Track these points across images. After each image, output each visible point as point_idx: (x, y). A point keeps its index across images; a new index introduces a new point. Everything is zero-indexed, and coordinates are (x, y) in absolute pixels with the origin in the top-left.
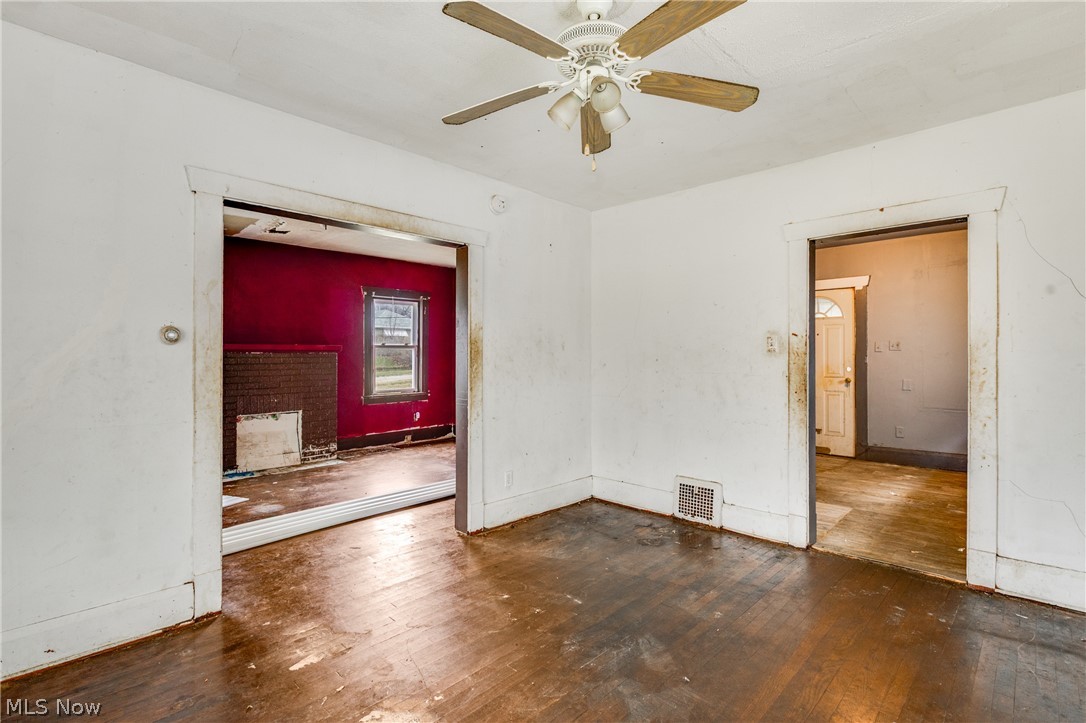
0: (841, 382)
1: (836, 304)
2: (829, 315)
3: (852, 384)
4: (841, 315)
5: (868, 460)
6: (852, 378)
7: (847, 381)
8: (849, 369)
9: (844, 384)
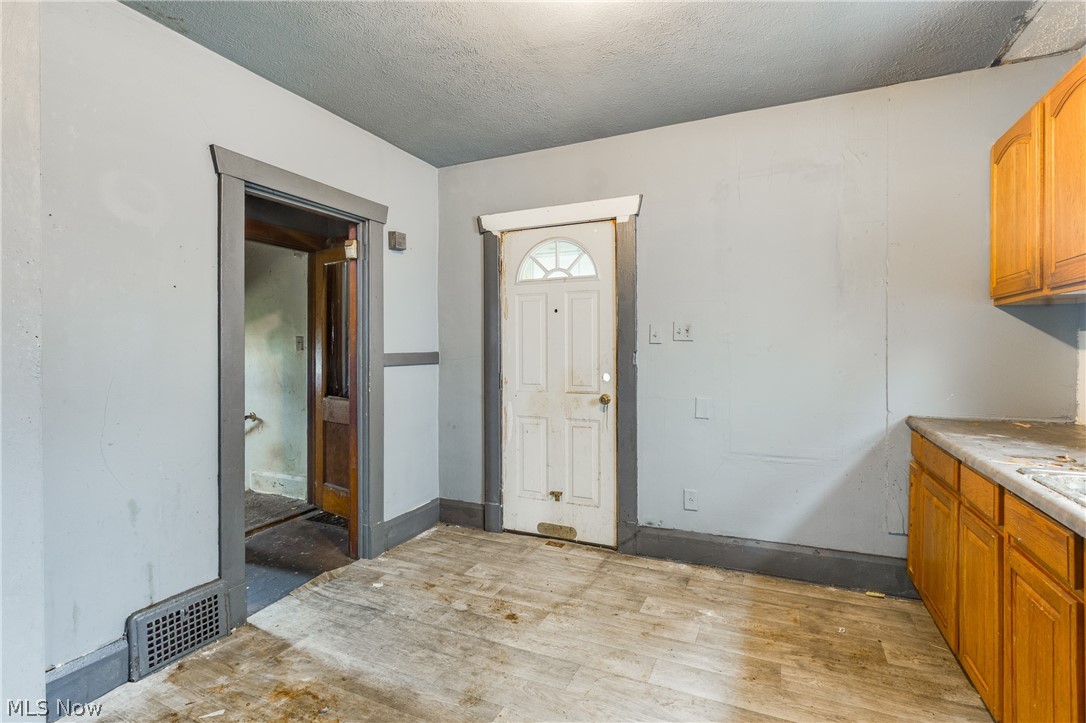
0: (593, 403)
1: (585, 251)
2: (575, 273)
3: (612, 406)
4: (592, 272)
5: (639, 554)
6: (612, 395)
7: (604, 401)
8: (607, 377)
9: (600, 405)
